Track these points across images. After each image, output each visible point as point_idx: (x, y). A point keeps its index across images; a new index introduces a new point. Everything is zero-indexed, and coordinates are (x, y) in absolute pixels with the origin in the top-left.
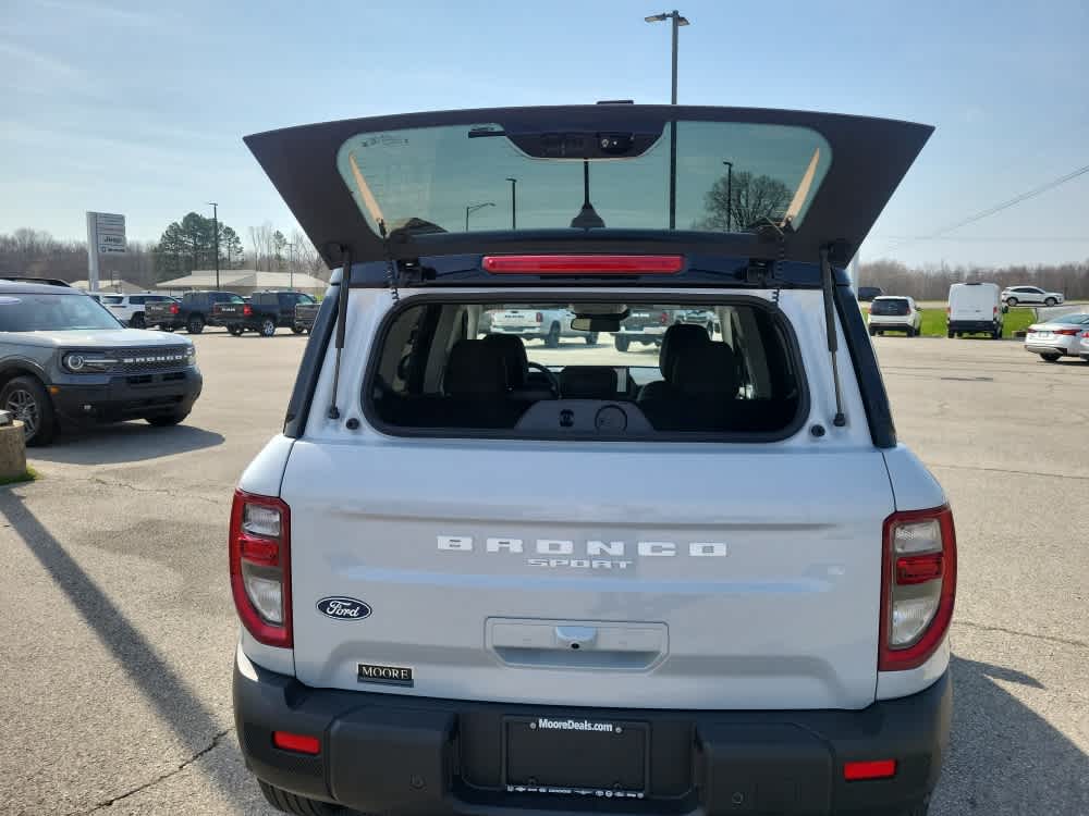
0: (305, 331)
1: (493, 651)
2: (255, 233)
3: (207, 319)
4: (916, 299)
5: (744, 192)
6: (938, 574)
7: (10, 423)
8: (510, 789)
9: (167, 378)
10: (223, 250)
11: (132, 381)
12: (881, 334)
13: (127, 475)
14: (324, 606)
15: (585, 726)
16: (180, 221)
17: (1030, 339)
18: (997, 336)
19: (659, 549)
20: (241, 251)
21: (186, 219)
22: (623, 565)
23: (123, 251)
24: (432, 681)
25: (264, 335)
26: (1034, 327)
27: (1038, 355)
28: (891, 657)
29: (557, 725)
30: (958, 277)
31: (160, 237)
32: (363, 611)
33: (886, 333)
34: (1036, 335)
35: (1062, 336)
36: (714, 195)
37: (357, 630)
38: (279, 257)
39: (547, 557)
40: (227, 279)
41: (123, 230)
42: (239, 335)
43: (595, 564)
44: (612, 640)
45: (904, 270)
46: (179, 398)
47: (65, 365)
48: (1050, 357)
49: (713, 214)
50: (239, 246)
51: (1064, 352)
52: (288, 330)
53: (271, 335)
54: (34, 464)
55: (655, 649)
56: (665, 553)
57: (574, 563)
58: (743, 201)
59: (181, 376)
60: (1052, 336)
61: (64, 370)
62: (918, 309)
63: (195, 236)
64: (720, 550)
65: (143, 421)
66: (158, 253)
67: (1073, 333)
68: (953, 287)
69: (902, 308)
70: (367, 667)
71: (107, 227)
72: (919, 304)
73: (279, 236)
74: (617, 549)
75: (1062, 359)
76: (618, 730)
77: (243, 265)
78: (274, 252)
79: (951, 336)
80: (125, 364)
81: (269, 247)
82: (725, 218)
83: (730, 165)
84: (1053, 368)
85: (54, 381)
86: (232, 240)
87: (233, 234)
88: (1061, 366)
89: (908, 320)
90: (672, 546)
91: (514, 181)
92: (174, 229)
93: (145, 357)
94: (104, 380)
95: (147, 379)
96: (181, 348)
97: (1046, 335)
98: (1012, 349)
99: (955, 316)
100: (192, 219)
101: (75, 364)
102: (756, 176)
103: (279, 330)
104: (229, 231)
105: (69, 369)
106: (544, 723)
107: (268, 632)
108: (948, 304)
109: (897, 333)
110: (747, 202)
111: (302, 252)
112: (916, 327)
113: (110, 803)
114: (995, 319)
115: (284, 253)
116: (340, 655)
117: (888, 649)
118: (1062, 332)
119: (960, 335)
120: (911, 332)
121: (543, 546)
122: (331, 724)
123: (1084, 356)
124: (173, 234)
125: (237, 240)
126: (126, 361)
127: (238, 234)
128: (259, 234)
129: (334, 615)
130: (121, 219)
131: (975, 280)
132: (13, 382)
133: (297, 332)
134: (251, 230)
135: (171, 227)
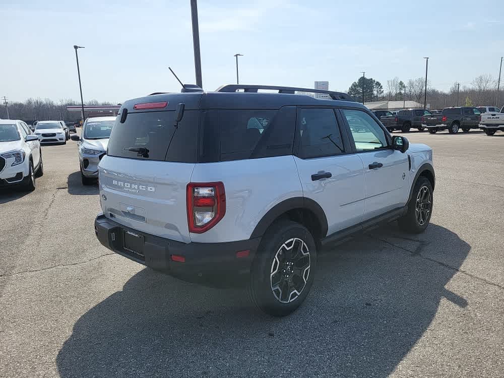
1: (122, 212)
2: (390, 83)
8: (125, 248)
10: (375, 92)
15: (134, 234)
16: (357, 81)
20: (383, 92)
21: (359, 80)
28: (194, 229)
32: (106, 198)
38: (400, 93)
41: (328, 87)
50: (382, 90)
63: (363, 87)
70: (111, 214)
71: (321, 87)
73: (401, 83)
76: (139, 237)
78: (398, 92)
81: (396, 90)
86: (379, 87)
87: (380, 85)
100: (362, 80)
104: (378, 84)
106: (128, 232)
111: (413, 91)
115: (403, 91)
117: (194, 226)
124: (354, 87)
125: (381, 87)
127: (382, 85)
128: (391, 83)
129: (103, 199)
130: (327, 83)
133: (421, 130)
134: (388, 82)
135: (353, 84)
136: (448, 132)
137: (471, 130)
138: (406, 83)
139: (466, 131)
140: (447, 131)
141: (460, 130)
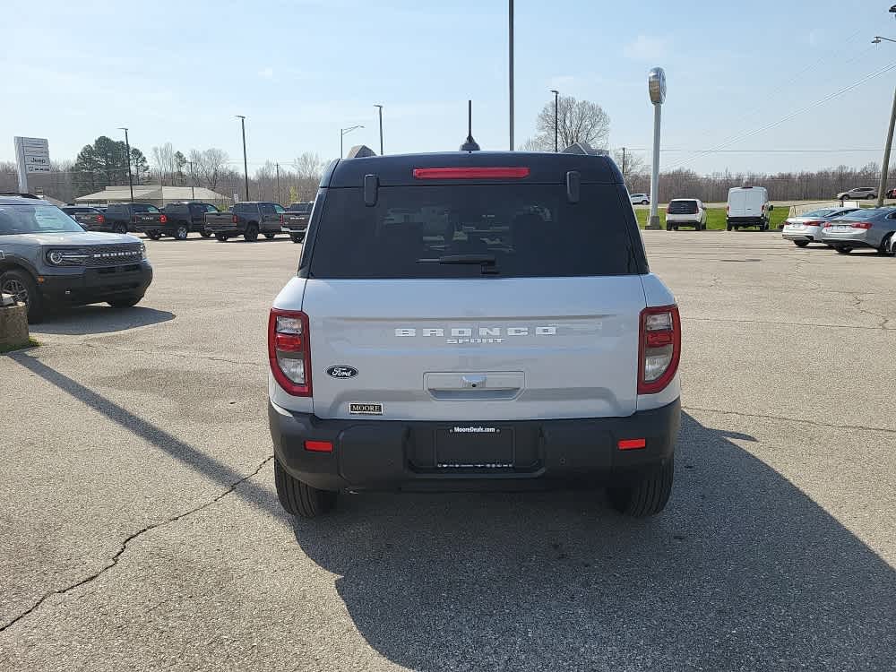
0: (213, 235)
1: (429, 392)
2: (159, 153)
3: (129, 226)
4: (703, 202)
5: (568, 115)
6: (669, 342)
7: (16, 304)
8: (439, 466)
9: (128, 268)
10: (133, 169)
11: (101, 271)
12: (676, 229)
13: (109, 341)
14: (330, 372)
15: (480, 430)
16: (92, 144)
17: (787, 230)
18: (764, 229)
19: (520, 331)
20: (147, 168)
21: (97, 142)
22: (499, 340)
23: (48, 170)
24: (392, 411)
25: (178, 239)
26: (789, 220)
27: (793, 242)
28: (644, 387)
29: (464, 430)
30: (738, 182)
31: (76, 157)
32: (354, 373)
33: (680, 228)
34: (791, 226)
35: (810, 227)
36: (544, 117)
37: (350, 384)
38: (180, 174)
39: (457, 338)
40: (140, 193)
41: (47, 152)
42: (157, 239)
43: (484, 341)
44: (494, 382)
45: (696, 178)
46: (136, 285)
47: (48, 259)
48: (802, 243)
49: (543, 133)
50: (145, 165)
51: (811, 239)
52: (198, 235)
53: (185, 239)
54: (35, 336)
55: (517, 387)
56: (522, 333)
57: (472, 341)
58: (568, 122)
59: (137, 267)
60: (803, 227)
61: (47, 263)
62: (704, 209)
63: (107, 157)
64: (552, 330)
65: (105, 304)
66: (75, 171)
67: (818, 224)
68: (732, 190)
69: (692, 208)
70: (356, 406)
71: (32, 149)
72: (705, 205)
73: (179, 155)
74: (496, 331)
75: (810, 244)
76: (498, 431)
77: (150, 181)
78: (175, 170)
79: (729, 229)
80: (94, 258)
81: (172, 166)
82: (554, 136)
83: (557, 92)
84: (803, 251)
85: (41, 272)
86: (140, 159)
87: (140, 154)
88: (807, 250)
89: (697, 217)
90: (526, 329)
91: (381, 107)
92: (88, 150)
93: (110, 253)
94: (79, 271)
95: (111, 270)
96: (136, 246)
97: (798, 225)
98: (775, 238)
99: (732, 214)
100: (103, 142)
101: (56, 259)
102: (579, 100)
103: (191, 235)
104: (137, 153)
105: (52, 263)
106: (457, 430)
107: (296, 389)
108: (727, 204)
109: (688, 228)
110: (571, 123)
111: (201, 170)
112: (703, 223)
113: (177, 519)
114: (763, 215)
115: (184, 170)
116: (340, 400)
117: (643, 383)
118: (810, 224)
119: (736, 229)
120: (699, 227)
121: (455, 332)
122: (339, 434)
123: (825, 241)
124: (87, 156)
125: (144, 160)
126: (95, 256)
127: (144, 155)
128: (164, 153)
129: (337, 376)
130: (45, 142)
131: (750, 184)
132: (6, 274)
133: (206, 236)
134: (156, 150)
135: (85, 149)
136: (244, 239)
137: (276, 236)
138: (187, 156)
139: (270, 238)
140: (242, 237)
141: (261, 236)
